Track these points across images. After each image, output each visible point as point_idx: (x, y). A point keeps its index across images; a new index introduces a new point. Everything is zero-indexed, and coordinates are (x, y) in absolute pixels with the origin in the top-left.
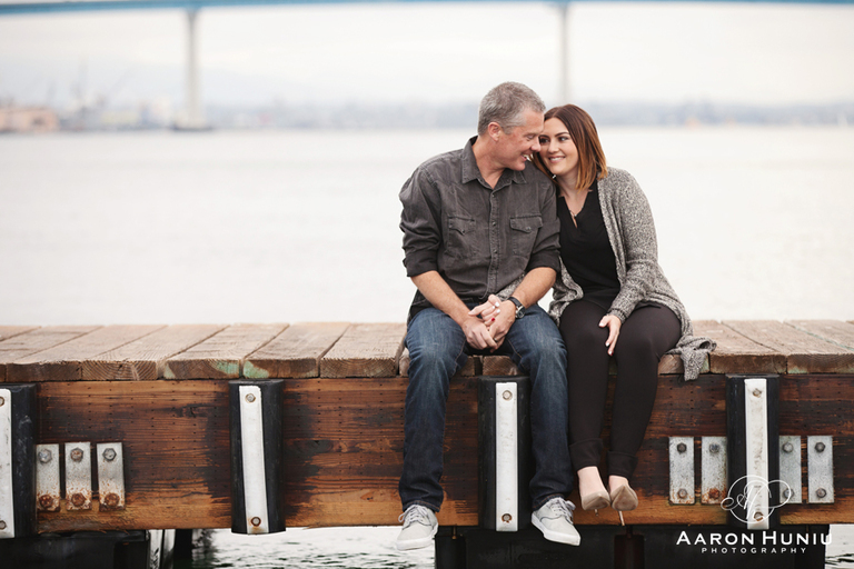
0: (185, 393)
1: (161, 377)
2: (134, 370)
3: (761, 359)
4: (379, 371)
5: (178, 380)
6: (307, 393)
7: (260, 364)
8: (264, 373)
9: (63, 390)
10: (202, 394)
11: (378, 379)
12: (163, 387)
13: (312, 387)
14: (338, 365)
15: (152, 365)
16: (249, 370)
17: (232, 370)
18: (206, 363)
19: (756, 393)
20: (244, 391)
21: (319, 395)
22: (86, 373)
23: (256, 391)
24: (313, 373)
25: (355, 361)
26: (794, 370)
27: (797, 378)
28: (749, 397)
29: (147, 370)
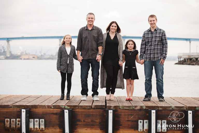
0: (55, 111)
1: (51, 108)
2: (46, 107)
3: (155, 107)
4: (89, 108)
5: (54, 108)
6: (76, 111)
7: (68, 106)
8: (69, 108)
9: (34, 110)
10: (58, 111)
11: (89, 109)
12: (51, 110)
13: (77, 110)
14: (81, 106)
15: (50, 106)
16: (66, 107)
17: (63, 107)
18: (59, 106)
19: (154, 113)
20: (65, 111)
21: (78, 111)
22: (38, 107)
23: (67, 111)
24: (77, 108)
25: (84, 106)
26: (160, 109)
27: (161, 110)
28: (152, 114)
29: (49, 107)
